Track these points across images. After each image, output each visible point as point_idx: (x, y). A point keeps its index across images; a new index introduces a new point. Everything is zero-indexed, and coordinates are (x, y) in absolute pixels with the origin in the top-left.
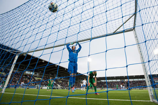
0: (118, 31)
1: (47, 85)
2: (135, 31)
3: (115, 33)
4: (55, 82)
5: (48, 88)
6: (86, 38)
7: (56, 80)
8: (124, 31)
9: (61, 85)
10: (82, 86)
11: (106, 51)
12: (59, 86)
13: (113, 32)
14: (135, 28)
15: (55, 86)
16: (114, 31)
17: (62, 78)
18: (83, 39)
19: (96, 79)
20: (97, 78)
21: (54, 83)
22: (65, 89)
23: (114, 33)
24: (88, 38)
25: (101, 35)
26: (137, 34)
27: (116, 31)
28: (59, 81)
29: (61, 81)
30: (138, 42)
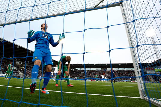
0: (100, 5)
1: (6, 72)
2: (122, 5)
3: (97, 7)
4: (15, 68)
5: (6, 76)
6: (58, 13)
7: (17, 66)
8: (107, 6)
9: (23, 73)
10: (52, 75)
11: (84, 31)
12: (21, 74)
13: (94, 6)
14: (122, 2)
15: (15, 73)
16: (96, 5)
17: (25, 64)
18: (55, 14)
19: (69, 66)
20: (71, 65)
21: (15, 70)
22: (29, 77)
24: (61, 12)
25: (78, 9)
26: (125, 10)
27: (98, 6)
28: (21, 67)
29: (24, 68)
30: (126, 20)
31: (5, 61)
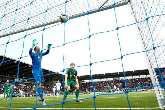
2: (130, 4)
4: (15, 87)
5: (4, 96)
7: (17, 84)
8: (114, 6)
9: (24, 91)
11: (90, 37)
12: (21, 92)
15: (15, 92)
16: (100, 6)
17: (25, 81)
21: (14, 89)
22: (31, 96)
23: (100, 9)
25: (80, 12)
26: (134, 8)
27: (103, 6)
28: (21, 85)
29: (24, 85)
30: (136, 20)
31: (2, 80)
